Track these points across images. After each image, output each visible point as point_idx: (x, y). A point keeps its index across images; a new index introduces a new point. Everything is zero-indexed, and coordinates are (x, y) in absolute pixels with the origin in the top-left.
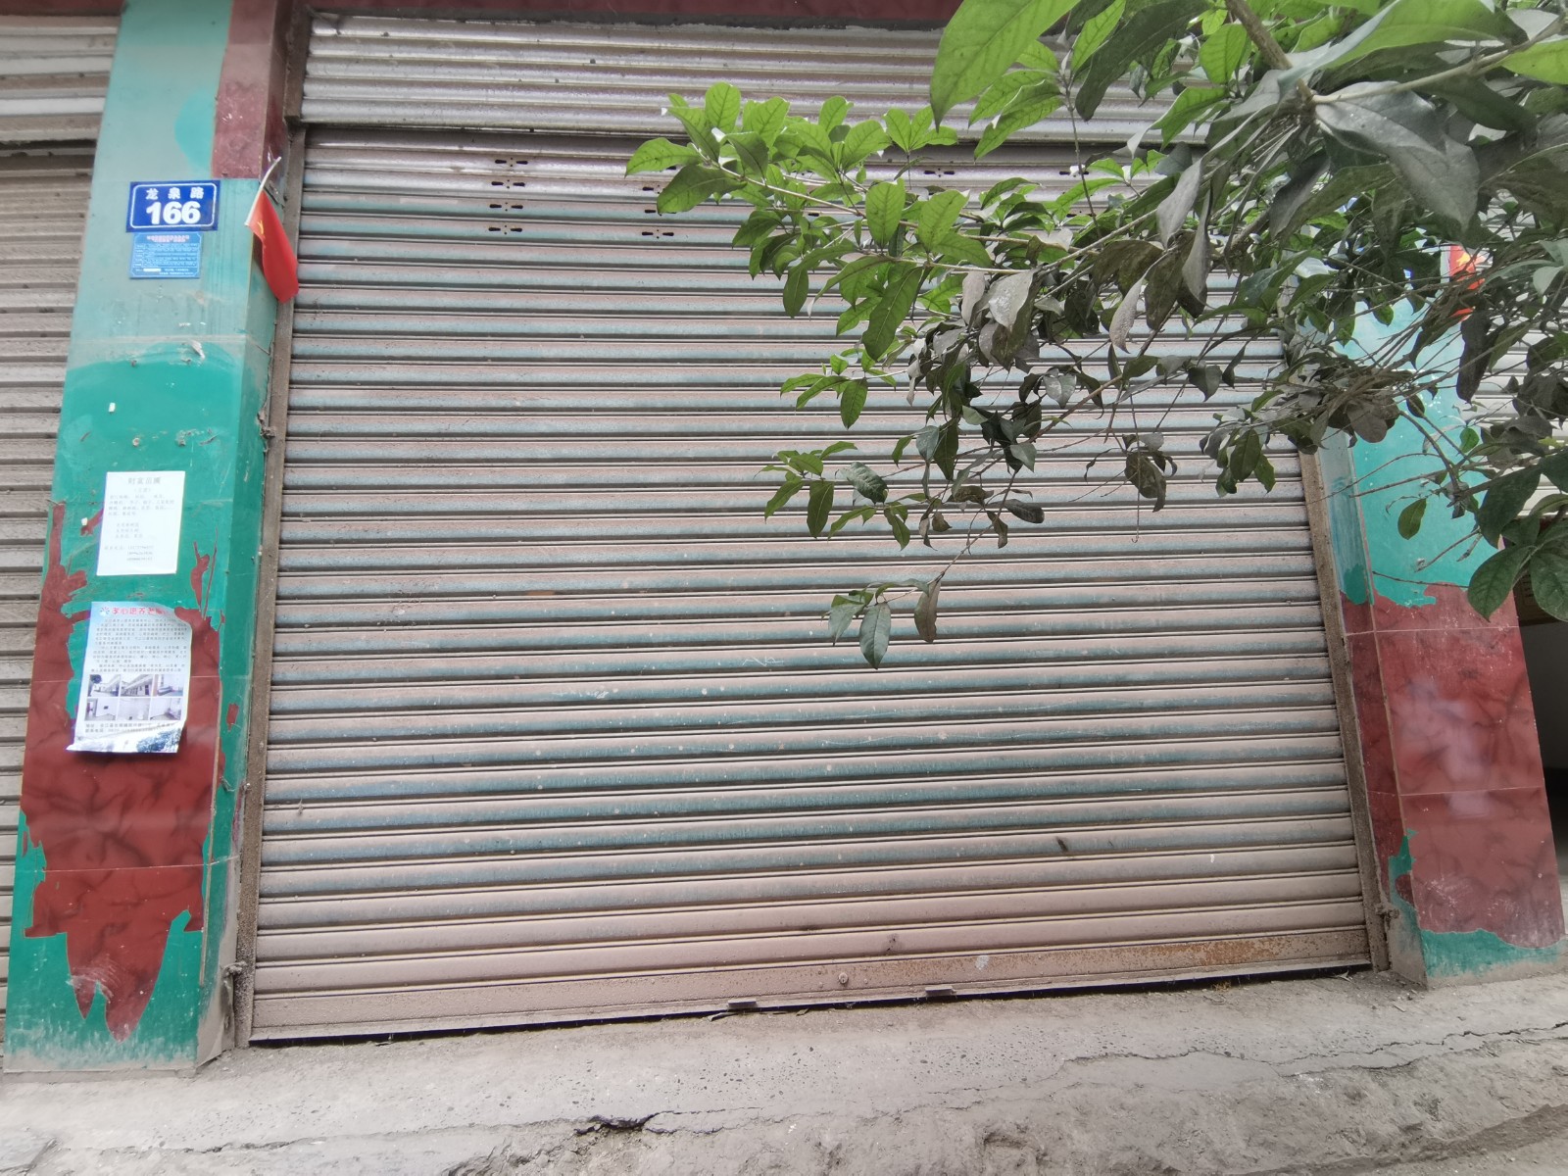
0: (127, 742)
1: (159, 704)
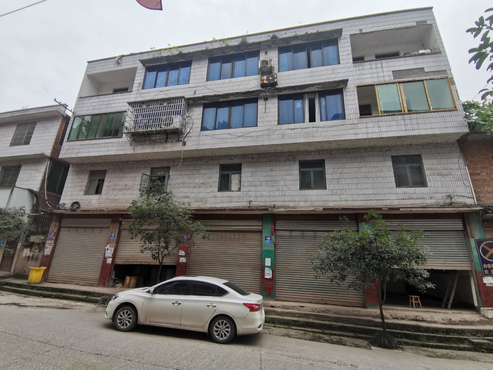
0: (268, 278)
1: (270, 275)
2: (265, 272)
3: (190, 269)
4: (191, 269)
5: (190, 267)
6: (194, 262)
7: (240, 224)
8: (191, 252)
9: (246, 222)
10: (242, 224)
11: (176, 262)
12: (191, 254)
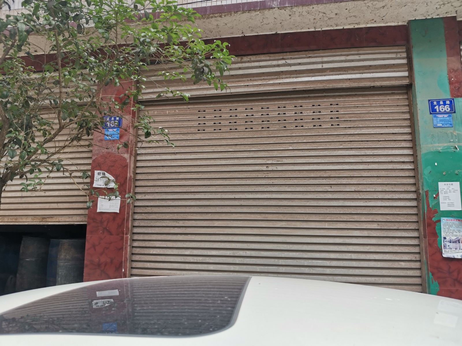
2: (443, 235)
3: (136, 237)
4: (141, 237)
5: (136, 230)
6: (149, 210)
7: (319, 66)
8: (139, 177)
9: (343, 58)
10: (326, 66)
11: (86, 212)
12: (138, 183)
